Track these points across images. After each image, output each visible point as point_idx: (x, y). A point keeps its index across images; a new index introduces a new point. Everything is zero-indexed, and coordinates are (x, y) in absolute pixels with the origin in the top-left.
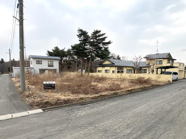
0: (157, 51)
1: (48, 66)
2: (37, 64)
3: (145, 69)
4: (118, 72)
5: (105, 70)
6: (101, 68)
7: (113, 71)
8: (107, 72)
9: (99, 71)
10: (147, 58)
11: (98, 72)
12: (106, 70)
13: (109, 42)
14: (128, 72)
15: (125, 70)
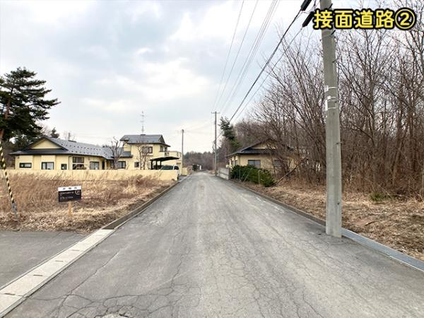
0: (143, 130)
3: (122, 162)
4: (74, 168)
5: (43, 163)
6: (31, 157)
7: (62, 165)
8: (48, 167)
9: (23, 165)
10: (125, 140)
11: (20, 167)
12: (46, 163)
14: (93, 166)
15: (87, 162)
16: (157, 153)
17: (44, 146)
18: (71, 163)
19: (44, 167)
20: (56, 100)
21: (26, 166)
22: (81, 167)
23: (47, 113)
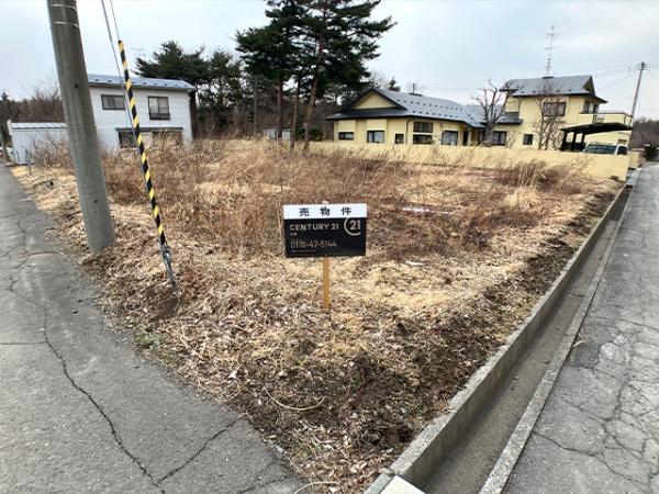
0: (548, 67)
1: (151, 118)
2: (104, 109)
3: (501, 132)
4: (417, 140)
5: (369, 132)
6: (353, 123)
7: (397, 136)
8: (376, 139)
9: (343, 136)
10: (509, 90)
11: (340, 138)
12: (373, 132)
13: (385, 22)
14: (447, 140)
15: (437, 132)
16: (575, 116)
17: (372, 103)
18: (411, 133)
19: (370, 139)
20: (390, 18)
21: (348, 136)
22: (428, 140)
23: (376, 47)
